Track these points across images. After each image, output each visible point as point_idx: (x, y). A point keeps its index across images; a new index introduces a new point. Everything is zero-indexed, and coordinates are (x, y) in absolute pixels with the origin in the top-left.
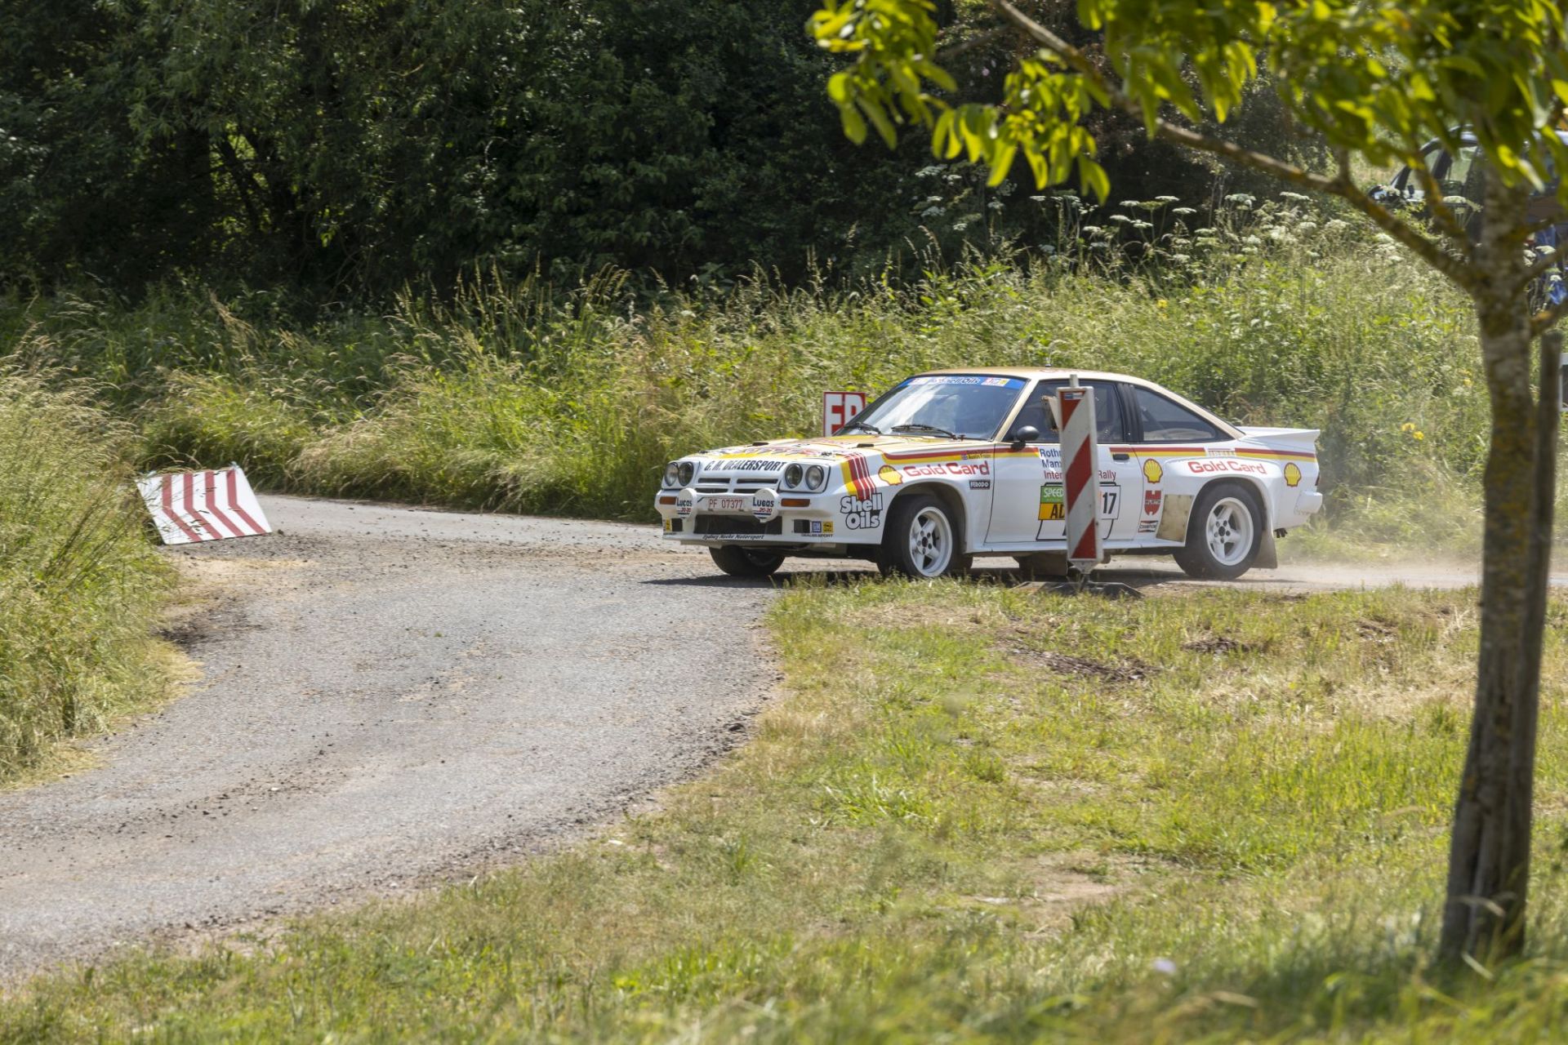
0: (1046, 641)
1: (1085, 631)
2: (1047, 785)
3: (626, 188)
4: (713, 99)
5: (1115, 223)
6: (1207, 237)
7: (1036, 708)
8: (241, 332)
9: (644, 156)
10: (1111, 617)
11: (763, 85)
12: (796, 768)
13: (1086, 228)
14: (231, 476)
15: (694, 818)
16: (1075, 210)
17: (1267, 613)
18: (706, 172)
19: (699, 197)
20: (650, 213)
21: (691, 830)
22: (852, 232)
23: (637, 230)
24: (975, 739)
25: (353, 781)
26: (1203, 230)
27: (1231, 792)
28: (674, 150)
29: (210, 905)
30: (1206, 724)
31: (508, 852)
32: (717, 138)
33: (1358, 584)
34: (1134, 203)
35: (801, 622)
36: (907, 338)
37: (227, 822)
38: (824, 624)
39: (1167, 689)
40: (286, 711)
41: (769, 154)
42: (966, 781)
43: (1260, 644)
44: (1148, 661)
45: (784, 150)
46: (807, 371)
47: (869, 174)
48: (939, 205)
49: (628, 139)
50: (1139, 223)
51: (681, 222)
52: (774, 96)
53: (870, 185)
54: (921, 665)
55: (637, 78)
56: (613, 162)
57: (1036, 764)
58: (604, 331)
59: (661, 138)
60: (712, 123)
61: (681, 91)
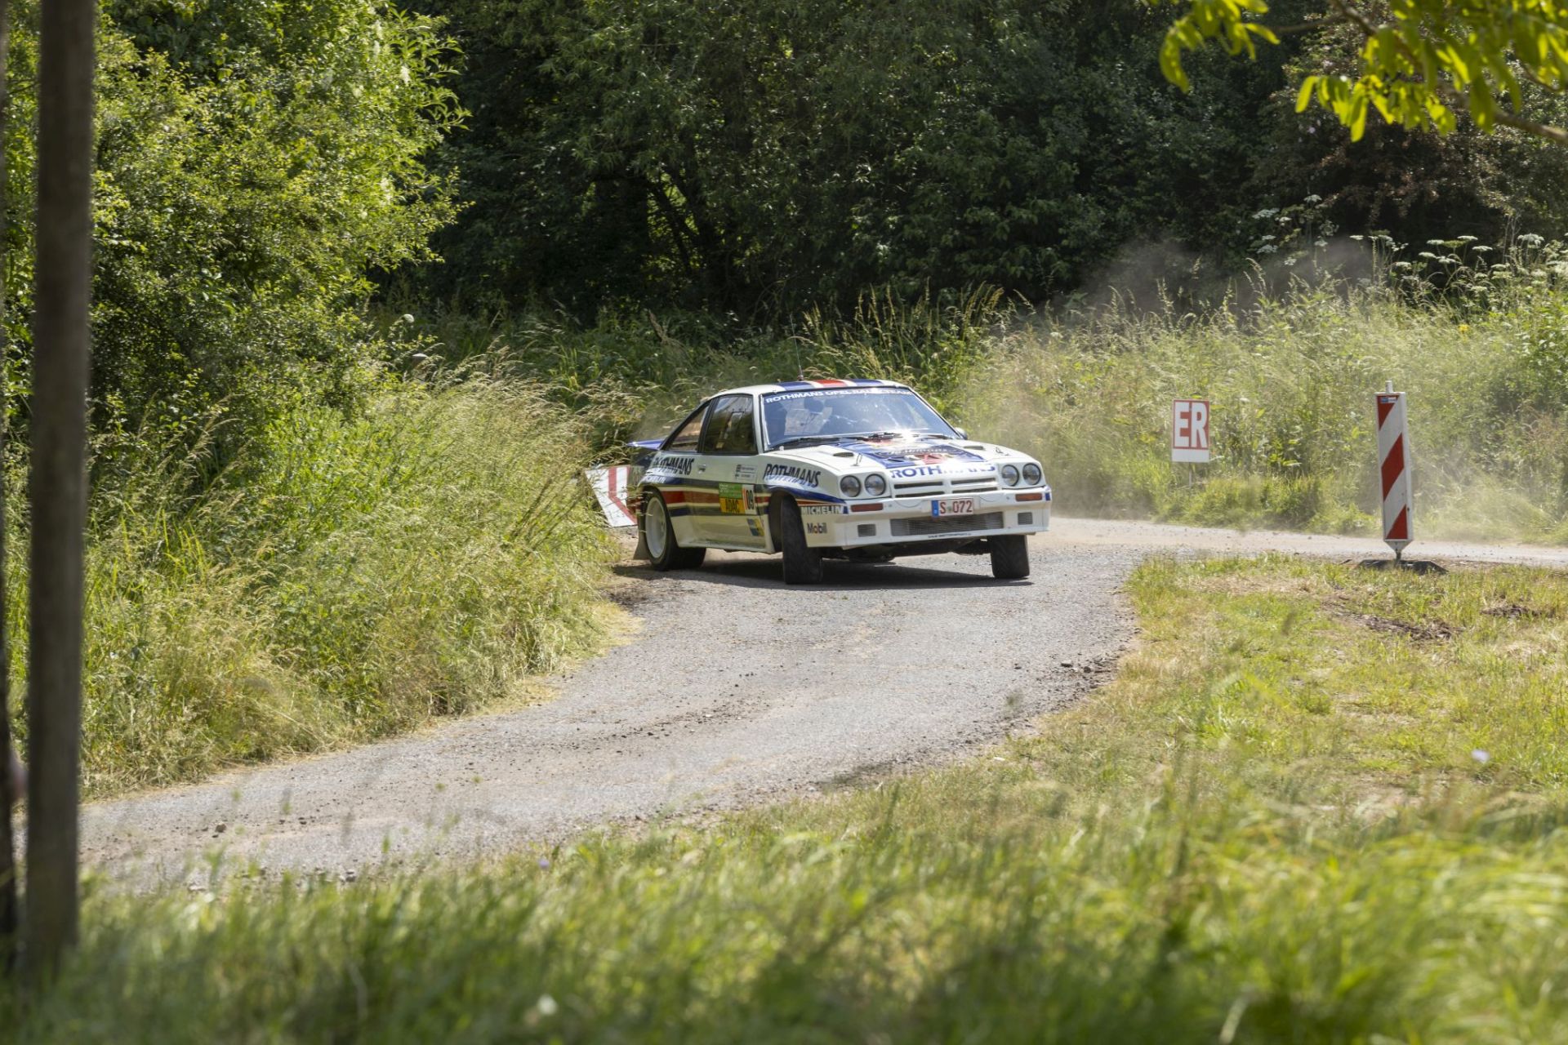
0: (1365, 606)
1: (1398, 598)
2: (1367, 719)
3: (1003, 228)
4: (1076, 151)
5: (1423, 259)
6: (1502, 272)
7: (1358, 657)
8: (674, 349)
9: (1019, 201)
10: (1419, 588)
12: (1153, 701)
13: (1398, 264)
15: (1067, 740)
16: (1388, 249)
17: (1553, 586)
18: (1072, 214)
19: (1065, 236)
20: (1023, 250)
21: (1065, 749)
22: (1196, 266)
23: (1013, 264)
24: (1305, 680)
25: (775, 710)
26: (1498, 266)
27: (1524, 723)
28: (1044, 196)
29: (657, 803)
30: (1502, 672)
31: (908, 766)
32: (1082, 184)
34: (1440, 242)
35: (1154, 588)
36: (1244, 356)
37: (668, 741)
38: (1173, 589)
39: (1468, 644)
40: (717, 656)
41: (1126, 199)
42: (1297, 714)
43: (1548, 611)
44: (1452, 624)
45: (1138, 195)
46: (1158, 384)
47: (1213, 217)
48: (1272, 243)
49: (1004, 186)
50: (1443, 259)
51: (1050, 256)
52: (1129, 152)
53: (1213, 226)
54: (1258, 623)
55: (1013, 135)
56: (992, 206)
57: (1358, 701)
58: (984, 349)
59: (1033, 185)
60: (1077, 172)
61: (1048, 144)
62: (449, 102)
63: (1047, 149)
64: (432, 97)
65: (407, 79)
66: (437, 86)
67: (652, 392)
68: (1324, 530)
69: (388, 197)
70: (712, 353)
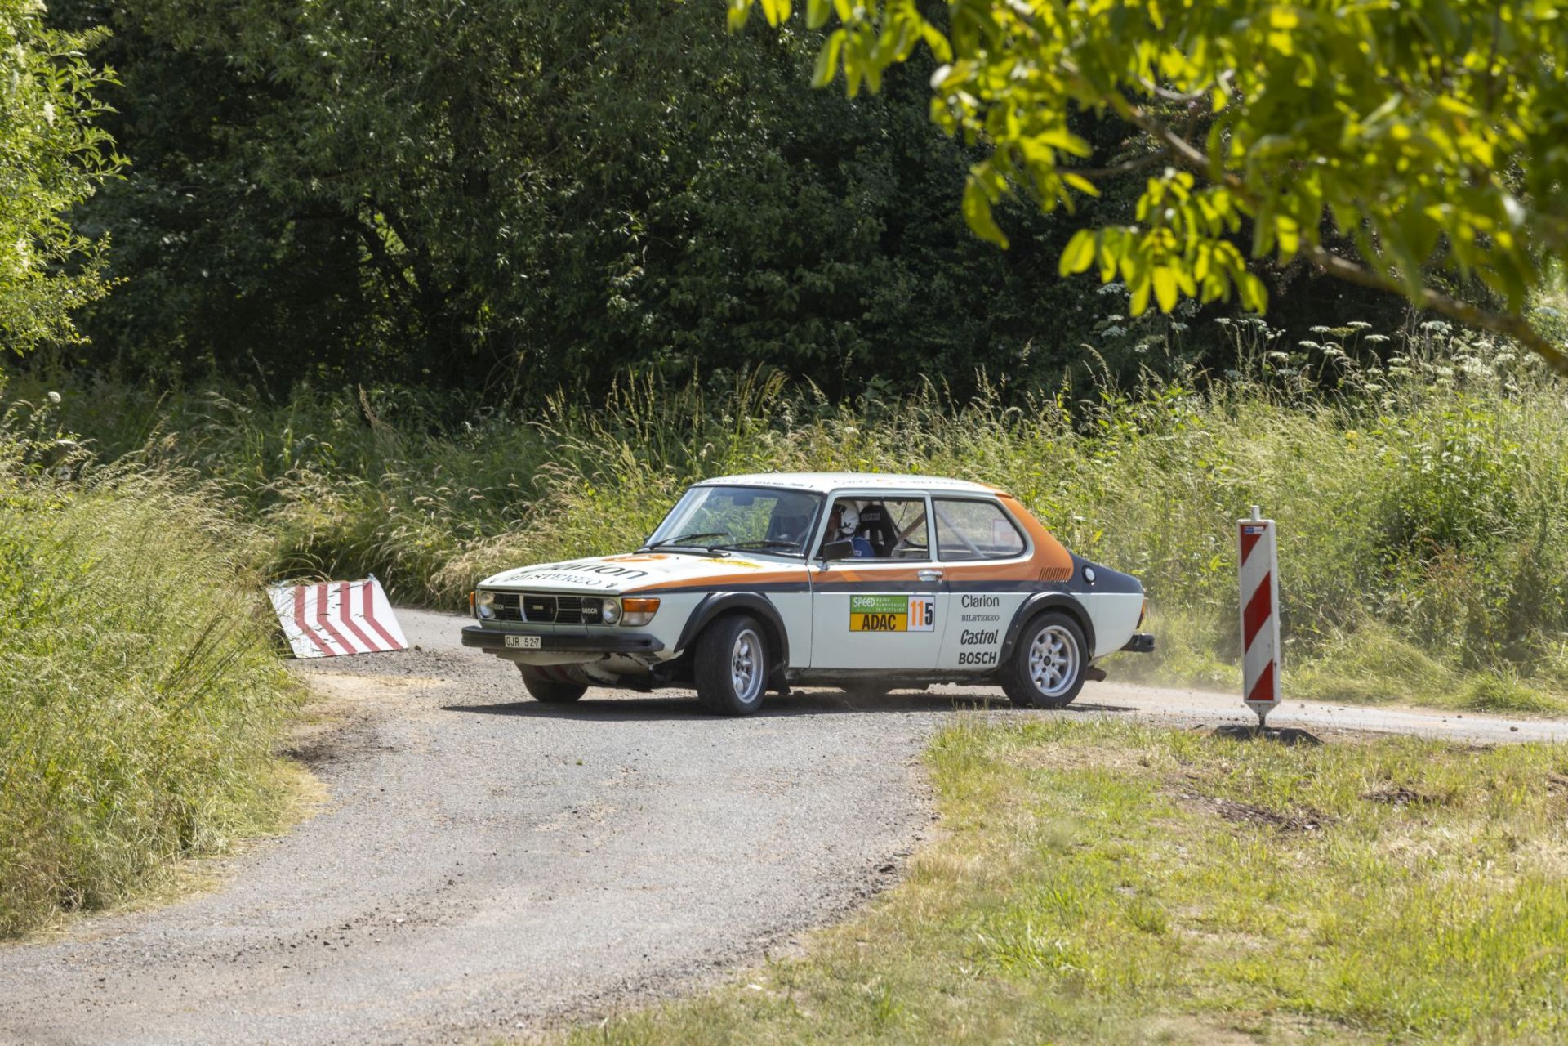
0: (1217, 787)
1: (1258, 778)
2: (1211, 939)
3: (791, 297)
4: (885, 205)
5: (1303, 349)
6: (1400, 365)
7: (1204, 857)
8: (385, 434)
9: (812, 263)
10: (1287, 763)
11: (938, 194)
12: (948, 914)
13: (1274, 354)
14: (367, 589)
15: (838, 963)
16: (1262, 335)
17: (1451, 763)
18: (877, 282)
19: (868, 309)
20: (815, 324)
21: (835, 976)
22: (1026, 352)
23: (802, 342)
24: (1138, 888)
25: (484, 913)
26: (1396, 360)
27: (1404, 951)
28: (843, 258)
30: (1382, 880)
31: (642, 995)
32: (889, 244)
33: (1547, 736)
34: (1325, 329)
35: (960, 760)
36: (1081, 463)
37: (348, 954)
38: (985, 763)
39: (1343, 842)
40: (416, 838)
41: (943, 264)
42: (1126, 933)
43: (1443, 796)
44: (1324, 810)
45: (958, 261)
47: (1048, 289)
49: (795, 244)
50: (1328, 350)
51: (848, 333)
52: (949, 205)
53: (1048, 301)
54: (1084, 809)
55: (806, 182)
56: (778, 269)
57: (1200, 916)
58: (763, 445)
59: (829, 243)
60: (884, 228)
61: (849, 194)
62: (104, 147)
63: (847, 200)
64: (82, 139)
65: (51, 119)
66: (90, 127)
67: (355, 490)
68: (1173, 683)
69: (26, 263)
70: (430, 442)
